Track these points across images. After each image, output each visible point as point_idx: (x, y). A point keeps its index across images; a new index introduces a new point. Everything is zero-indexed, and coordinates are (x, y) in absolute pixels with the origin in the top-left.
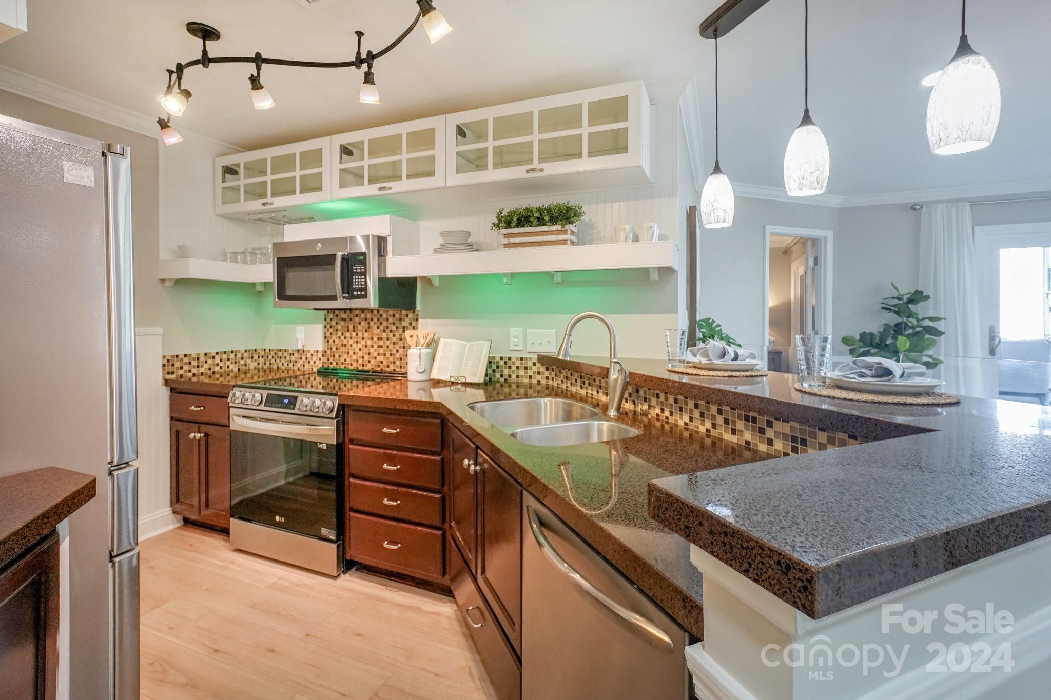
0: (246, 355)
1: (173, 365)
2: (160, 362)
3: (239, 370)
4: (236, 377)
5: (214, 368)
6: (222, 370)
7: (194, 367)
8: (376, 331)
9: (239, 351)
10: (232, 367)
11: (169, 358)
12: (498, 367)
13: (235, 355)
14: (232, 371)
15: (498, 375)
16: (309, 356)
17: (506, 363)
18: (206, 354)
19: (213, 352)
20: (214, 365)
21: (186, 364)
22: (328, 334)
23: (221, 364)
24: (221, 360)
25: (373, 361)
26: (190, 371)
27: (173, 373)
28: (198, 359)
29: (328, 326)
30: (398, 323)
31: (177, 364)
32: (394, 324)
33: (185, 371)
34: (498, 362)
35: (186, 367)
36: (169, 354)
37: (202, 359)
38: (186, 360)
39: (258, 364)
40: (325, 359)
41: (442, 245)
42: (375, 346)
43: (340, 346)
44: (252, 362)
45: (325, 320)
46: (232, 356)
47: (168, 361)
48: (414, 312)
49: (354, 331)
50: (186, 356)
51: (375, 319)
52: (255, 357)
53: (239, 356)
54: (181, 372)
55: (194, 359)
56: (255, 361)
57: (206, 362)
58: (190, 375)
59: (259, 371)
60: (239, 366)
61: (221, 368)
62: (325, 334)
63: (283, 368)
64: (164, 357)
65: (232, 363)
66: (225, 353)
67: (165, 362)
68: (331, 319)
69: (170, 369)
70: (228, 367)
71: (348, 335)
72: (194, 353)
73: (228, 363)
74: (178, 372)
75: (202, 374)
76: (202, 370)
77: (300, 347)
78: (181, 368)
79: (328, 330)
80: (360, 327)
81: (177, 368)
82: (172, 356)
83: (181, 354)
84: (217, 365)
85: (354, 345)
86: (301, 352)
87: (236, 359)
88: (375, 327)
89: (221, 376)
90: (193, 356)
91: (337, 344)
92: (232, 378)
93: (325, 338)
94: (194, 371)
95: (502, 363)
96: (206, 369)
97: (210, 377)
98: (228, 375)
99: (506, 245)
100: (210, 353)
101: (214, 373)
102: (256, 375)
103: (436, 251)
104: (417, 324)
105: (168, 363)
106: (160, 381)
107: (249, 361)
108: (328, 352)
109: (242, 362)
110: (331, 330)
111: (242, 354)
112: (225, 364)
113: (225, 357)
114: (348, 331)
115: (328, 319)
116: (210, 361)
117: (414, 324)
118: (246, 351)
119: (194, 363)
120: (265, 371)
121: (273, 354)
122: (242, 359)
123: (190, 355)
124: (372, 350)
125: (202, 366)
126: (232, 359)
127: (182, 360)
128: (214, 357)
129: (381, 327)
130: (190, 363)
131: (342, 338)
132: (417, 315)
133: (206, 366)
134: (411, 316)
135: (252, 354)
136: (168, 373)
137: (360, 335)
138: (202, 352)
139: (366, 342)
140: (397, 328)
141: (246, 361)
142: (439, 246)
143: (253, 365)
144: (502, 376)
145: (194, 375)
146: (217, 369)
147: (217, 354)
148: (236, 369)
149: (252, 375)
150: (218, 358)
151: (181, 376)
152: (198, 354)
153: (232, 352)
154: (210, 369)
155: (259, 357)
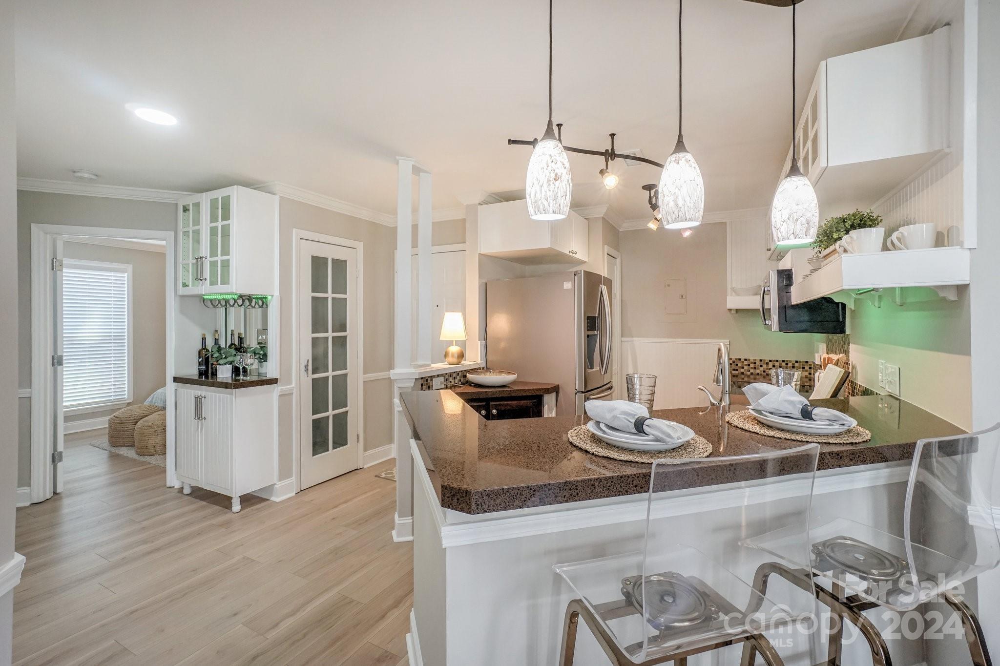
1: (737, 365)
5: (768, 372)
7: (752, 368)
9: (790, 361)
11: (735, 360)
18: (761, 360)
19: (767, 359)
20: (767, 369)
21: (746, 365)
24: (774, 366)
26: (749, 371)
27: (737, 370)
28: (755, 363)
31: (740, 365)
33: (745, 370)
35: (746, 368)
36: (734, 357)
37: (758, 363)
38: (746, 363)
39: (810, 374)
44: (803, 371)
46: (784, 364)
47: (734, 362)
50: (746, 360)
52: (807, 368)
53: (790, 365)
54: (743, 370)
55: (752, 363)
56: (807, 371)
57: (761, 366)
58: (749, 373)
64: (731, 359)
66: (777, 361)
67: (732, 363)
69: (734, 367)
72: (752, 358)
75: (758, 374)
76: (758, 371)
78: (743, 368)
81: (740, 367)
82: (736, 359)
83: (743, 358)
84: (771, 369)
87: (787, 367)
90: (751, 361)
94: (752, 371)
100: (765, 360)
101: (767, 375)
107: (800, 370)
111: (793, 364)
112: (777, 369)
113: (777, 364)
116: (764, 366)
118: (797, 362)
119: (752, 365)
122: (793, 367)
123: (749, 360)
125: (758, 369)
127: (743, 362)
128: (767, 364)
130: (749, 365)
133: (761, 369)
135: (803, 365)
136: (734, 370)
138: (758, 358)
141: (797, 370)
143: (804, 374)
145: (752, 374)
147: (770, 361)
150: (771, 365)
151: (743, 373)
152: (755, 360)
153: (783, 361)
154: (764, 371)
155: (810, 368)
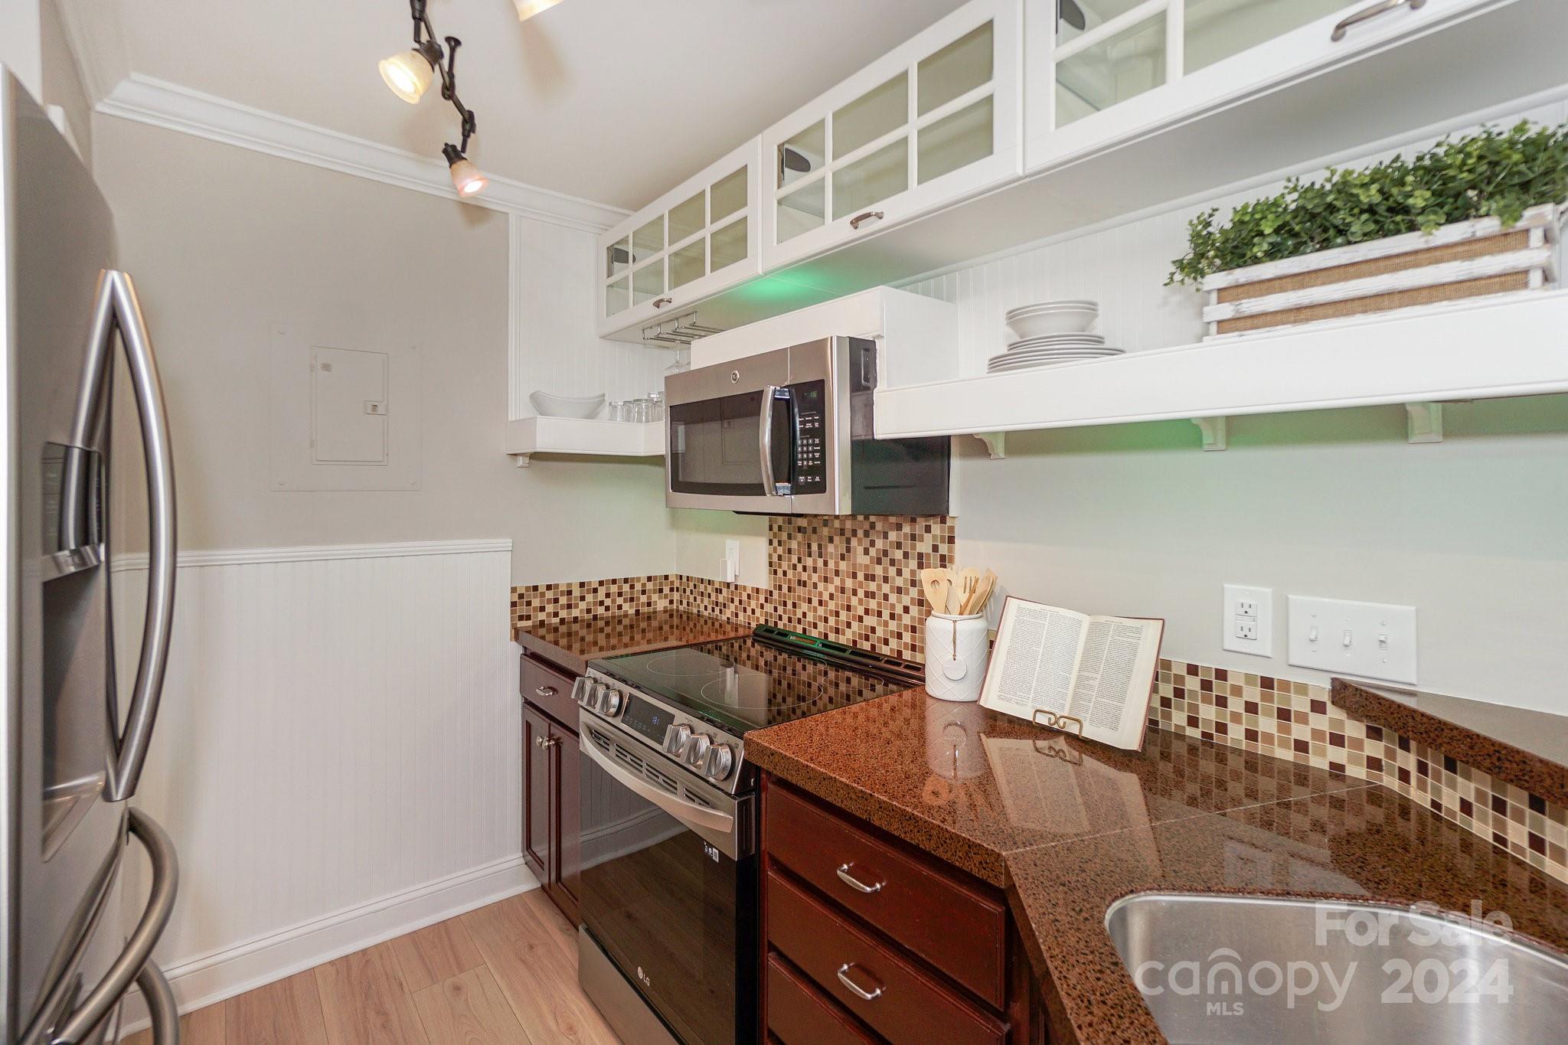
0: (650, 586)
1: (529, 603)
2: (507, 598)
3: (637, 611)
4: (632, 627)
5: (596, 610)
6: (610, 613)
8: (862, 560)
9: (638, 579)
10: (626, 607)
11: (524, 591)
12: (1179, 693)
13: (632, 587)
14: (626, 615)
15: (1179, 718)
16: (745, 598)
17: (1206, 685)
18: (582, 585)
19: (593, 579)
20: (595, 603)
21: (549, 601)
22: (775, 559)
23: (608, 602)
24: (608, 595)
25: (855, 625)
26: (556, 615)
27: (528, 618)
28: (570, 593)
29: (775, 543)
30: (907, 545)
31: (536, 602)
32: (899, 546)
33: (548, 615)
34: (1179, 679)
35: (550, 608)
36: (522, 585)
37: (577, 592)
38: (550, 595)
39: (671, 602)
40: (769, 608)
41: (1012, 346)
42: (861, 593)
43: (794, 585)
44: (660, 598)
45: (771, 529)
46: (626, 588)
47: (521, 596)
48: (943, 521)
49: (820, 556)
50: (549, 587)
51: (860, 533)
52: (666, 590)
53: (638, 587)
54: (542, 616)
55: (563, 593)
56: (666, 596)
57: (583, 598)
58: (556, 620)
59: (671, 616)
60: (637, 605)
61: (607, 609)
62: (770, 556)
63: (706, 613)
64: (514, 590)
65: (625, 601)
66: (614, 582)
67: (516, 599)
68: (780, 528)
69: (523, 610)
70: (620, 607)
71: (809, 562)
72: (563, 582)
73: (620, 601)
74: (537, 616)
75: (576, 618)
76: (575, 613)
77: (730, 579)
78: (542, 609)
79: (775, 550)
80: (831, 548)
81: (535, 609)
82: (527, 589)
83: (542, 584)
84: (602, 603)
85: (821, 586)
86: (732, 588)
87: (632, 593)
88: (860, 550)
89: (607, 623)
90: (560, 589)
91: (790, 580)
92: (625, 627)
93: (771, 564)
94: (563, 614)
95: (1192, 684)
96: (581, 611)
97: (589, 626)
98: (620, 622)
99: (1224, 326)
100: (590, 583)
101: (595, 617)
102: (666, 622)
103: (997, 364)
104: (951, 550)
105: (521, 600)
106: (507, 631)
107: (655, 597)
108: (776, 593)
109: (644, 599)
110: (780, 550)
111: (644, 585)
112: (614, 601)
113: (614, 589)
114: (810, 555)
115: (775, 528)
116: (590, 598)
117: (944, 549)
118: (649, 579)
119: (563, 600)
120: (681, 616)
121: (691, 585)
122: (644, 592)
123: (557, 586)
124: (854, 601)
125: (577, 606)
126: (626, 592)
127: (543, 595)
128: (595, 591)
129: (873, 552)
130: (556, 601)
131: (800, 567)
132: (952, 529)
133: (583, 605)
134: (936, 529)
135: (661, 584)
136: (521, 618)
137: (831, 564)
138: (576, 581)
139: (843, 581)
140: (906, 555)
141: (649, 597)
142: (1004, 351)
143: (661, 604)
144: (1193, 722)
145: (562, 621)
146: (601, 610)
147: (601, 583)
148: (632, 611)
149: (660, 622)
150: (602, 591)
151: (542, 623)
152: (569, 585)
153: (626, 581)
154: (589, 611)
155: (672, 590)
